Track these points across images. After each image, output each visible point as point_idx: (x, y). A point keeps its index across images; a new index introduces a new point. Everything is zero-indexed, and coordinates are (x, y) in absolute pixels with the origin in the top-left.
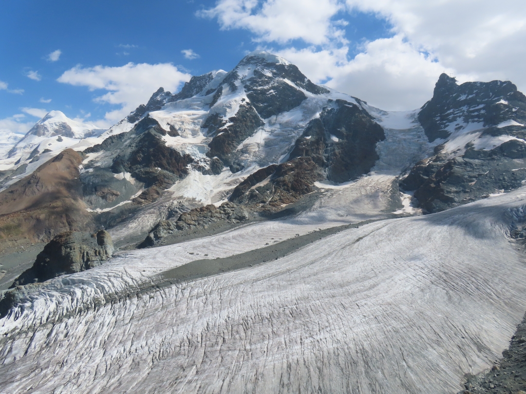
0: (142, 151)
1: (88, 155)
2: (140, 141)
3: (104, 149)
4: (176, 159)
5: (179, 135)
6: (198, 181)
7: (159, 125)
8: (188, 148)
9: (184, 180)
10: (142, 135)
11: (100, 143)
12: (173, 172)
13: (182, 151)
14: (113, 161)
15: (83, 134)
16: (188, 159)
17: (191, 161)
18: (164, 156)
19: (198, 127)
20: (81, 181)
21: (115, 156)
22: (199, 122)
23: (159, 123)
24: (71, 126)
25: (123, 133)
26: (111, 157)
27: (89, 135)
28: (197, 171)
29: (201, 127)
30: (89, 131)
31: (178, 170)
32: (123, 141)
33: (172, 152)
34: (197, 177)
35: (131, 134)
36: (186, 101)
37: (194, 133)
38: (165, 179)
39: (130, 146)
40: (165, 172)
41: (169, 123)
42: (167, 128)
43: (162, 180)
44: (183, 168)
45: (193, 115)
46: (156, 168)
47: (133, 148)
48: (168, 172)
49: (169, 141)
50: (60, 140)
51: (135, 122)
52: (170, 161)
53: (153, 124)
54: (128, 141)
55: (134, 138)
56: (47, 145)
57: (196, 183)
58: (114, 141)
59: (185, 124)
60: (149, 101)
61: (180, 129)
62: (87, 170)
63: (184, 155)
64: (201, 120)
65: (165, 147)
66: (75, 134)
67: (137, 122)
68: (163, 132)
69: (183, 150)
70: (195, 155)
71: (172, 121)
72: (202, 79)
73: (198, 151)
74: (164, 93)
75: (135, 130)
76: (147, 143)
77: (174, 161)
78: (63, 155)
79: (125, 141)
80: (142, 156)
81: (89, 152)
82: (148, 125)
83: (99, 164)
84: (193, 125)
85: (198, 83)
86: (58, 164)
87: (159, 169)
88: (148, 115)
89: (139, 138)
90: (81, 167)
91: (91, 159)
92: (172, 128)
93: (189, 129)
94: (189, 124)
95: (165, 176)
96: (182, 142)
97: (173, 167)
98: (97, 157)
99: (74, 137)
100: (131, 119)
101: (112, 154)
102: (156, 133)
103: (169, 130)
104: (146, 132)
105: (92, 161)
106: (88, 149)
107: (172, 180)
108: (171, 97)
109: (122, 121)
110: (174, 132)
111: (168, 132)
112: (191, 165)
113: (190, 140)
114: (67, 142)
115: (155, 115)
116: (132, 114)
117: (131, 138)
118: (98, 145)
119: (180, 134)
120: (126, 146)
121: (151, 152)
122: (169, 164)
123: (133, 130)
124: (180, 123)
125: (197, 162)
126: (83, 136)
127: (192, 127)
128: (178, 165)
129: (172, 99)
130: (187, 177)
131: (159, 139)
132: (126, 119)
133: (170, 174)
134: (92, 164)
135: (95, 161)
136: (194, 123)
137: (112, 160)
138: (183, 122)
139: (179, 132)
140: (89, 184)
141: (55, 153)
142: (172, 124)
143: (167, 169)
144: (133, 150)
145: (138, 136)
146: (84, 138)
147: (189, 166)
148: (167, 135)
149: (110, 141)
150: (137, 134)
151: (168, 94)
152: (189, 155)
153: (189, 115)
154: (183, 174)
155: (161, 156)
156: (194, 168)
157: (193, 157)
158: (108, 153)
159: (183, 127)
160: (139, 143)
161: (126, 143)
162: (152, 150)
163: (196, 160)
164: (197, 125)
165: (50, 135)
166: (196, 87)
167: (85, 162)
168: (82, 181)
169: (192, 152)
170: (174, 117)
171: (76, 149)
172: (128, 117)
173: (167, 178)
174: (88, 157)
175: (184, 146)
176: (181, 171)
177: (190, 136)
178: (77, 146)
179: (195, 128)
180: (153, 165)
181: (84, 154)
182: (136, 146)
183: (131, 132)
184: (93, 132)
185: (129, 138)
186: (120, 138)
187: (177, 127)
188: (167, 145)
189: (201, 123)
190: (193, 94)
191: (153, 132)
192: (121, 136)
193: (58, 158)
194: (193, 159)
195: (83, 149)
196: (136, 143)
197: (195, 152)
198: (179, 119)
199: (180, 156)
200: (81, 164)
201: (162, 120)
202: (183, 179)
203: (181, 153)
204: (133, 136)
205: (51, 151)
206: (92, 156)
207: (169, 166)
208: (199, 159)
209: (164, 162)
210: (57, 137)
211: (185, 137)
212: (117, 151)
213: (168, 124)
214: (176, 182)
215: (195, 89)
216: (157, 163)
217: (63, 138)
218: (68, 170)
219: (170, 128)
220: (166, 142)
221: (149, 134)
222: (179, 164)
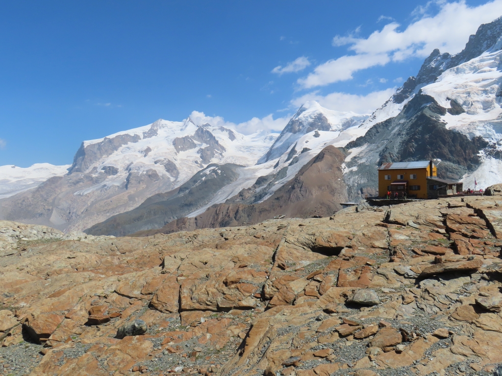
0: (415, 139)
1: (350, 151)
2: (412, 127)
3: (368, 142)
4: (461, 146)
5: (464, 112)
6: (496, 172)
7: (435, 102)
8: (479, 128)
9: (475, 173)
10: (413, 118)
11: (363, 135)
12: (459, 163)
13: (470, 133)
14: (380, 155)
15: (341, 124)
16: (480, 143)
17: (484, 145)
18: (444, 142)
19: (492, 96)
20: (344, 182)
21: (381, 149)
22: (493, 89)
23: (435, 99)
24: (327, 117)
25: (390, 119)
26: (378, 151)
27: (348, 124)
28: (493, 159)
29: (497, 96)
30: (347, 119)
31: (465, 159)
32: (390, 129)
33: (455, 136)
34: (495, 167)
35: (400, 119)
36: (473, 63)
37: (487, 106)
38: (448, 173)
39: (399, 134)
40: (447, 163)
41: (450, 97)
42: (447, 105)
43: (443, 174)
44: (473, 156)
45: (483, 80)
46: (435, 160)
47: (403, 136)
48: (452, 164)
49: (450, 122)
50: (317, 135)
51: (403, 101)
52: (453, 149)
53: (427, 102)
54: (397, 129)
55: (403, 124)
56: (304, 142)
57: (493, 175)
58: (379, 130)
59: (472, 95)
60: (420, 71)
61: (465, 103)
62: (350, 169)
63: (474, 139)
64: (496, 86)
65: (445, 130)
66: (332, 126)
67: (406, 102)
68: (442, 111)
69: (471, 131)
70: (489, 136)
71: (452, 94)
72: (495, 25)
73: (494, 131)
74: (440, 56)
75: (405, 113)
76: (420, 128)
77: (459, 148)
78: (324, 154)
79: (393, 129)
80: (416, 145)
81: (351, 147)
82: (422, 105)
83: (363, 161)
84: (484, 95)
85: (489, 32)
86: (320, 164)
87: (439, 160)
88: (421, 91)
89: (410, 124)
90: (343, 165)
91: (354, 156)
92: (454, 103)
93: (478, 101)
94: (478, 95)
95: (447, 170)
96: (469, 121)
97: (458, 156)
98: (361, 153)
99: (330, 129)
100: (398, 99)
101: (378, 147)
102: (432, 114)
103: (450, 107)
104: (419, 114)
105: (355, 157)
106: (350, 143)
107: (457, 174)
108: (450, 60)
109: (387, 102)
110: (456, 109)
111: (448, 109)
112: (485, 150)
113: (482, 116)
114: (326, 138)
115: (429, 89)
116: (398, 92)
117: (400, 124)
118: (361, 137)
119: (466, 110)
120: (394, 134)
121: (426, 139)
122: (451, 152)
123: (402, 114)
124: (465, 95)
125: (493, 147)
126: (341, 127)
127: (483, 97)
128: (465, 152)
129: (452, 62)
130: (480, 168)
131: (437, 121)
132: (391, 99)
133: (455, 166)
134: (356, 162)
135: (359, 157)
136: (486, 92)
137: (378, 154)
138: (469, 93)
139: (464, 107)
140: (353, 185)
141: (315, 152)
142: (453, 98)
143: (450, 160)
144: (403, 139)
145: (408, 121)
146: (343, 130)
147: (481, 153)
148: (448, 114)
149: (374, 131)
150: (407, 118)
151: (446, 56)
152: (480, 138)
153: (477, 82)
154: (473, 164)
155: (440, 143)
156: (489, 154)
157: (487, 140)
158: (373, 146)
159: (470, 100)
160: (410, 129)
161: (394, 131)
162: (427, 136)
163: (491, 144)
164: (491, 93)
165: (306, 130)
166: (487, 39)
167: (348, 159)
168: (346, 182)
169: (484, 132)
170: (455, 88)
171: (337, 145)
172: (394, 96)
173: (450, 172)
174: (350, 153)
175: (472, 127)
176: (470, 160)
177: (481, 111)
178: (337, 140)
179: (487, 99)
180: (430, 156)
181: (346, 150)
182: (407, 134)
183: (399, 117)
184: (352, 121)
185: (397, 125)
186: (387, 125)
187: (461, 102)
188: (447, 127)
189: (496, 90)
190: (482, 49)
191: (428, 113)
192: (388, 123)
193: (319, 158)
194: (488, 143)
195: (343, 143)
196: (407, 129)
197: (489, 133)
198: (463, 90)
199: (467, 140)
200: (344, 162)
201: (439, 95)
202: (473, 171)
203: (468, 136)
204: (402, 121)
205: (309, 150)
206: (355, 151)
207: (452, 155)
208: (495, 142)
209: (446, 150)
210: (313, 133)
211: (473, 113)
212: (383, 143)
213: (448, 99)
214: (464, 176)
215: (486, 42)
216: (435, 154)
217: (320, 132)
218: (330, 170)
219: (451, 104)
220: (445, 124)
221: (423, 117)
222: (467, 152)
